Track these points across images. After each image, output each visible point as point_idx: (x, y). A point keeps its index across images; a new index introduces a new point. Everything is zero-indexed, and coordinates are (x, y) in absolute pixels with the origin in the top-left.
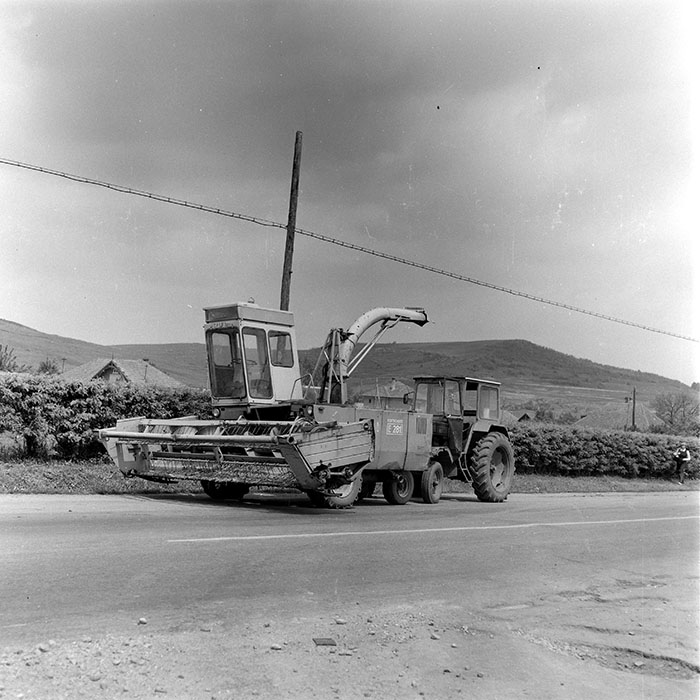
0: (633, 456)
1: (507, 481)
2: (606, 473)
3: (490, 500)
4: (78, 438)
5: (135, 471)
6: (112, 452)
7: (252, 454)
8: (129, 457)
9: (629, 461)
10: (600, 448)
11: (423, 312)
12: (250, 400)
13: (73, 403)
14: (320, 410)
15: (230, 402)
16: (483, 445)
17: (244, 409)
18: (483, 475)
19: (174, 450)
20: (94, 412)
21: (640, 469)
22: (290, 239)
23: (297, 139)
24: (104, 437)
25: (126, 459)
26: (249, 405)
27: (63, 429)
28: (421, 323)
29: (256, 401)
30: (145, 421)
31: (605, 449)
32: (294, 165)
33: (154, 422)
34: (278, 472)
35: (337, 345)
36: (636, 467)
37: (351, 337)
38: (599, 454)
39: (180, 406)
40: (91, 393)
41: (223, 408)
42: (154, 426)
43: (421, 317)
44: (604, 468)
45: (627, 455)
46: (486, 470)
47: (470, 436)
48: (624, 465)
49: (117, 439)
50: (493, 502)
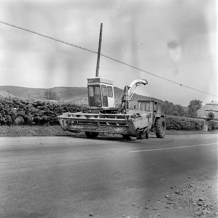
0: (179, 124)
1: (164, 132)
2: (172, 129)
3: (160, 138)
4: (41, 118)
5: (67, 129)
6: (61, 123)
7: (108, 124)
8: (66, 125)
9: (178, 125)
10: (171, 121)
11: (146, 81)
12: (103, 107)
13: (38, 107)
14: (128, 111)
15: (96, 108)
16: (159, 121)
17: (101, 110)
18: (159, 130)
19: (79, 122)
20: (45, 110)
21: (180, 127)
22: (99, 57)
23: (101, 25)
24: (59, 118)
25: (65, 125)
26: (102, 109)
27: (36, 116)
28: (145, 84)
29: (105, 108)
30: (71, 114)
31: (172, 122)
32: (100, 33)
33: (73, 114)
34: (119, 130)
35: (127, 91)
36: (179, 127)
37: (130, 88)
38: (170, 123)
39: (68, 108)
40: (44, 104)
41: (93, 110)
42: (73, 115)
43: (146, 83)
44: (172, 127)
45: (177, 123)
46: (160, 129)
47: (155, 118)
48: (176, 126)
49: (63, 119)
50: (161, 138)
